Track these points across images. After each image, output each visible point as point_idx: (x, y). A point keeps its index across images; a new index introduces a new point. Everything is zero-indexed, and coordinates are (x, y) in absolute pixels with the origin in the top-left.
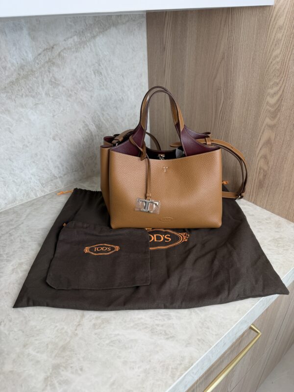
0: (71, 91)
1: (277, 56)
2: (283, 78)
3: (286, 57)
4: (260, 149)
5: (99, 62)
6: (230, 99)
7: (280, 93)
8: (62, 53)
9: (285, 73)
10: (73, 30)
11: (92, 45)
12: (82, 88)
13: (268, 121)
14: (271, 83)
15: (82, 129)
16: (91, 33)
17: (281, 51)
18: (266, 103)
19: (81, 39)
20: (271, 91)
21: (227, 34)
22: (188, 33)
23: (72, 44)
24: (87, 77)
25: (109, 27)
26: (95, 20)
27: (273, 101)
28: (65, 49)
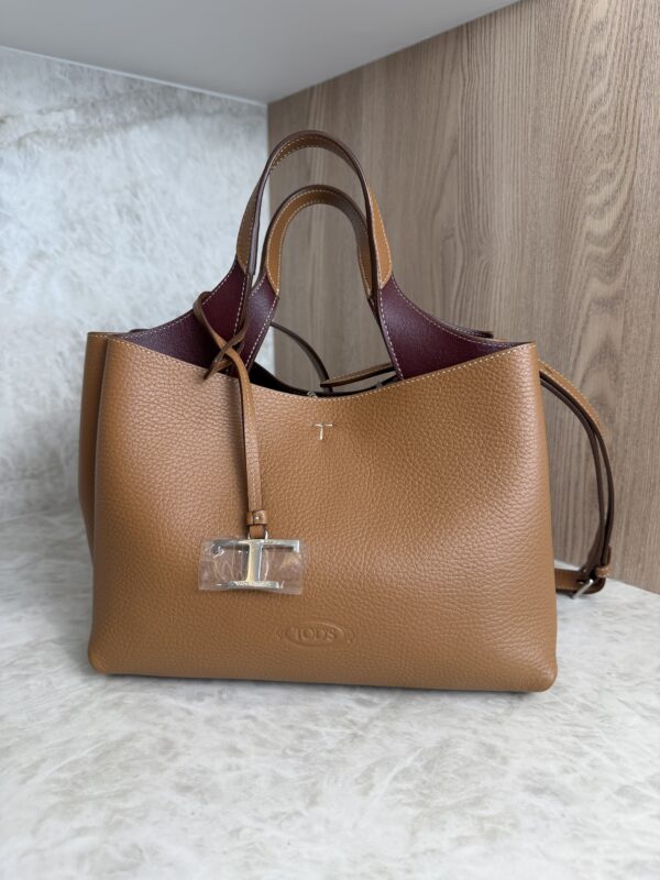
0: (46, 242)
1: (599, 102)
2: (625, 154)
3: (626, 97)
4: (583, 381)
5: (135, 189)
6: (480, 254)
7: (622, 197)
8: (28, 142)
9: (628, 138)
10: (66, 95)
11: (118, 140)
12: (80, 244)
13: (597, 288)
14: (593, 178)
15: (67, 354)
16: (116, 114)
17: (609, 85)
18: (584, 235)
19: (87, 121)
20: (595, 200)
21: (461, 88)
22: (364, 120)
23: (59, 127)
24: (96, 218)
25: (170, 113)
26: (131, 87)
27: (601, 226)
28: (38, 133)
